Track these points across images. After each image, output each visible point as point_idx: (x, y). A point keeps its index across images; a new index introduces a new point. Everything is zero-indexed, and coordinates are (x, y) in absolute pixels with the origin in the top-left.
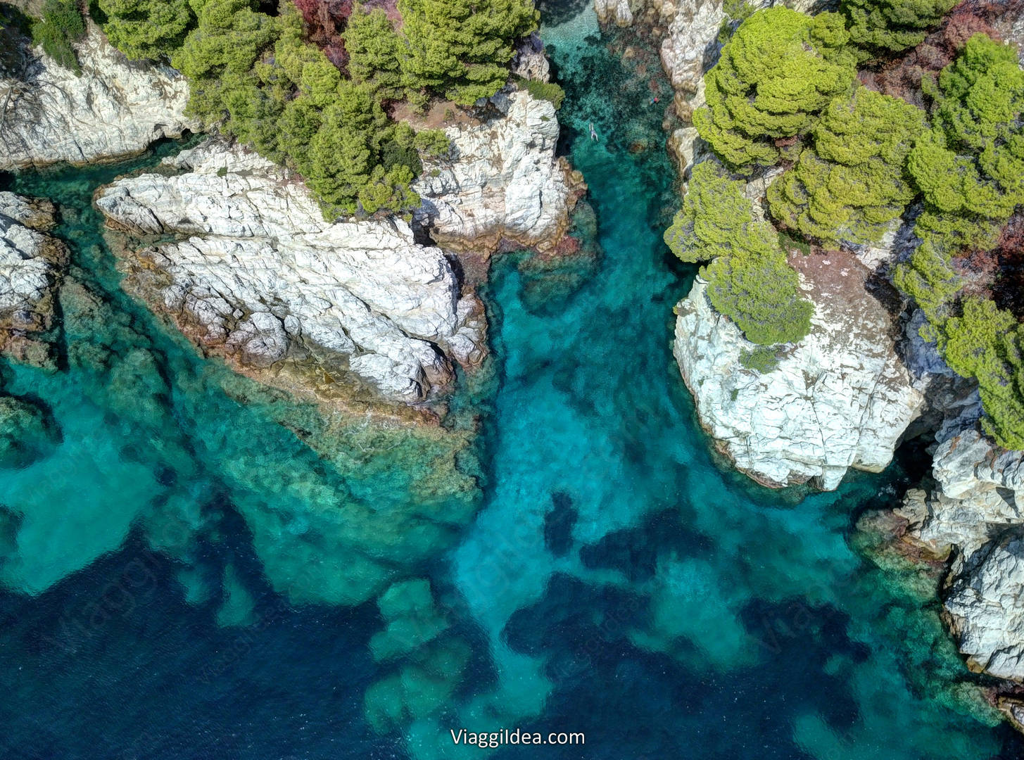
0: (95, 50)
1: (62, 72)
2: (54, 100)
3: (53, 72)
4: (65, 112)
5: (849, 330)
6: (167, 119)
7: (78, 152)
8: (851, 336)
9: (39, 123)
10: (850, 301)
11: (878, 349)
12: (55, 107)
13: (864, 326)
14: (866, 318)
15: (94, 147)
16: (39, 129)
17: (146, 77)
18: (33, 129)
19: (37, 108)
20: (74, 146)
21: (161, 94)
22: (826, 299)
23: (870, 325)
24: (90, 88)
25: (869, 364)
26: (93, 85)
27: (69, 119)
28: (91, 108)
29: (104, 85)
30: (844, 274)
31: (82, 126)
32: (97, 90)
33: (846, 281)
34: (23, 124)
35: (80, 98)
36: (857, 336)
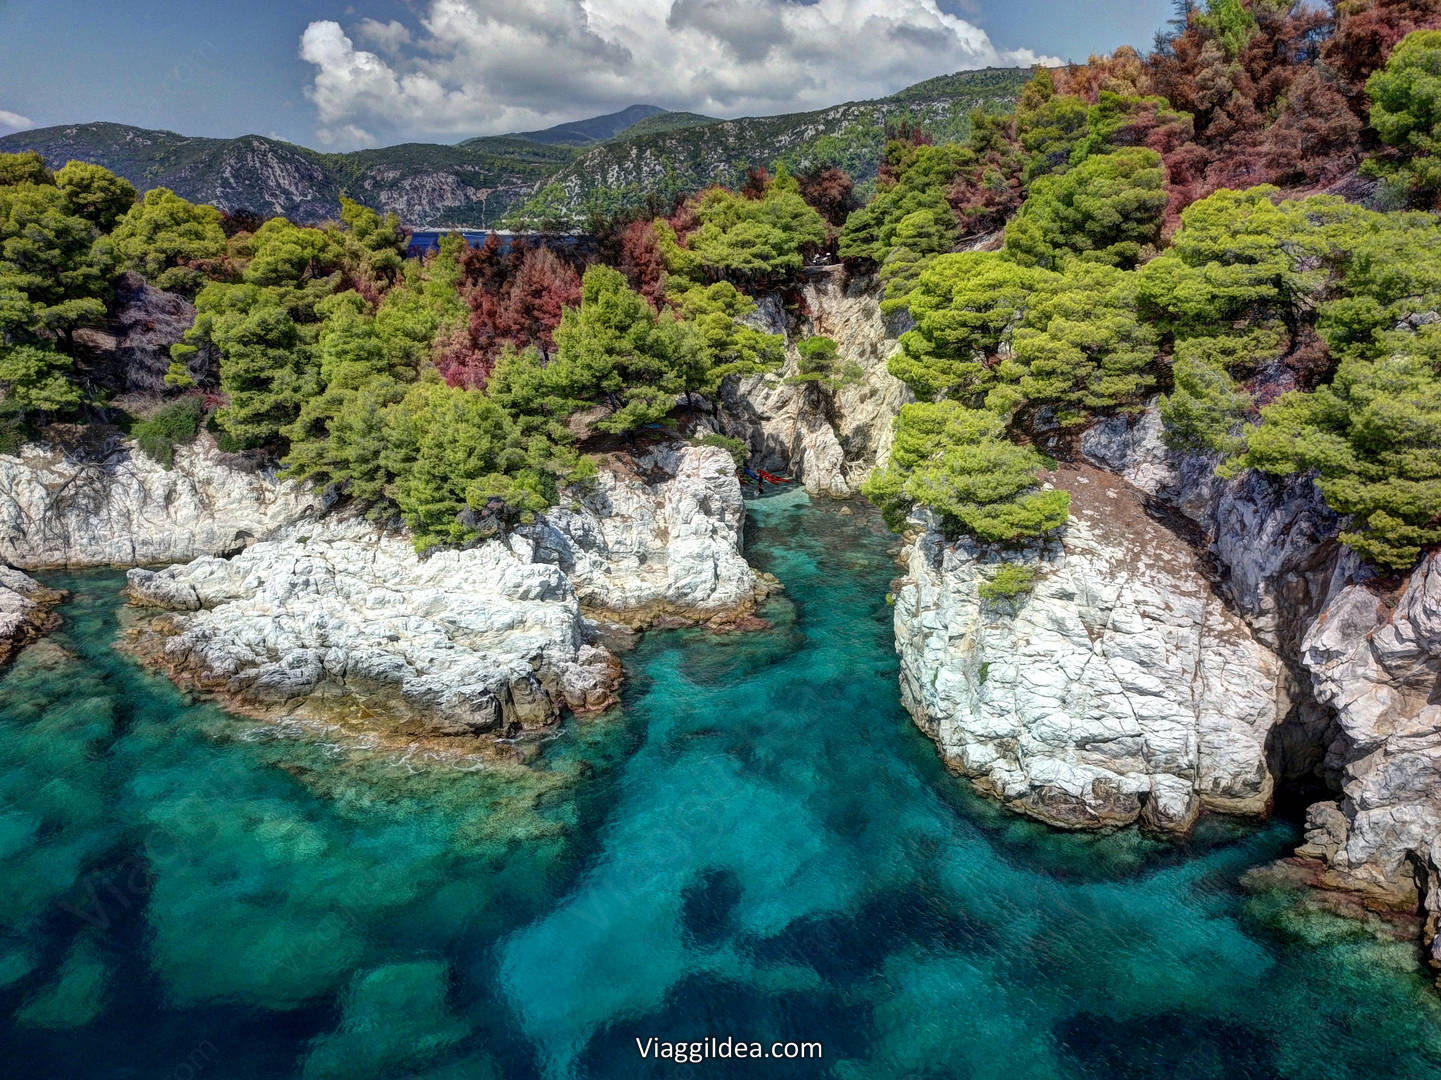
0: (198, 454)
1: (149, 464)
2: (126, 492)
3: (139, 463)
4: (134, 506)
5: (1136, 557)
6: (255, 526)
7: (129, 550)
8: (1141, 565)
9: (97, 514)
10: (1128, 525)
11: (1189, 586)
12: (122, 498)
13: (1158, 557)
14: (1158, 547)
15: (152, 548)
16: (93, 520)
17: (247, 479)
18: (87, 519)
19: (101, 499)
20: (128, 543)
21: (257, 499)
22: (1091, 518)
23: (1167, 557)
24: (175, 484)
25: (1177, 603)
26: (179, 482)
27: (134, 517)
28: (167, 507)
29: (193, 487)
30: (1111, 494)
31: (147, 525)
32: (183, 487)
33: (1115, 502)
34: (76, 512)
35: (158, 492)
36: (1148, 566)
